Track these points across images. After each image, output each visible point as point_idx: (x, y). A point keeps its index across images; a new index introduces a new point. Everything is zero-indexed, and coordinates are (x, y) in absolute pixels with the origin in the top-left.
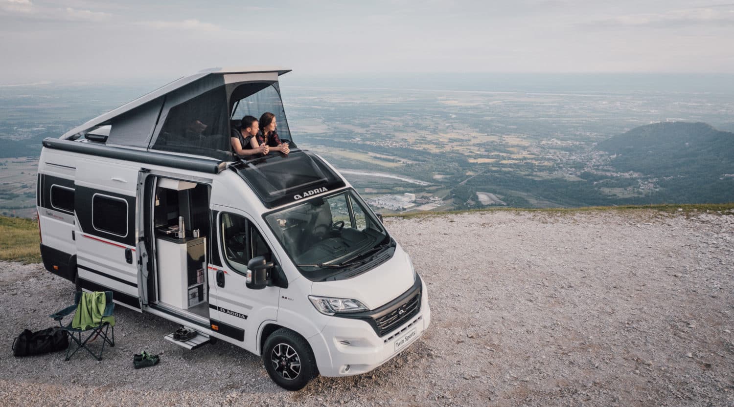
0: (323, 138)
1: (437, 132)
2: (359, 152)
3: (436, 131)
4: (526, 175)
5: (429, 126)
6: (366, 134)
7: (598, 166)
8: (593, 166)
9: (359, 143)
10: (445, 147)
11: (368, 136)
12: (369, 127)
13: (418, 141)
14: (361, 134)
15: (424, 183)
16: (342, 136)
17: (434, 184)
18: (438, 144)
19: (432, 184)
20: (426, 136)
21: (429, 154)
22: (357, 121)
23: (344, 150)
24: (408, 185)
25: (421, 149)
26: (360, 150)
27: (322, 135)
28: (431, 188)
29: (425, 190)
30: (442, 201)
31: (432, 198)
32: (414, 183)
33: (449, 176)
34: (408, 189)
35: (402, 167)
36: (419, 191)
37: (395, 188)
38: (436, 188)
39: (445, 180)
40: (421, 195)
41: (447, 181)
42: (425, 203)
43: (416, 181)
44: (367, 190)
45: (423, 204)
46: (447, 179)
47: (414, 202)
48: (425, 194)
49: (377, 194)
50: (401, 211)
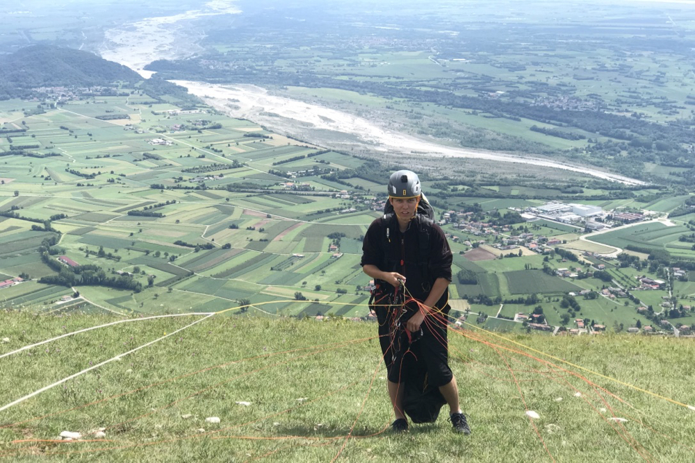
0: (433, 90)
1: (663, 83)
2: (502, 116)
3: (661, 80)
5: (648, 71)
6: (518, 82)
9: (503, 100)
10: (678, 113)
11: (523, 87)
12: (524, 69)
13: (624, 99)
14: (509, 84)
15: (629, 182)
16: (470, 86)
17: (651, 184)
18: (666, 106)
19: (647, 184)
20: (638, 90)
21: (644, 124)
22: (502, 59)
23: (474, 113)
24: (597, 184)
25: (628, 115)
26: (505, 114)
27: (431, 83)
28: (645, 193)
29: (633, 196)
30: (668, 217)
31: (646, 212)
32: (611, 182)
33: (681, 170)
34: (599, 192)
35: (588, 149)
36: (618, 197)
37: (570, 191)
38: (655, 191)
39: (674, 178)
40: (623, 204)
41: (679, 179)
42: (633, 221)
43: (615, 176)
44: (515, 192)
45: (627, 222)
46: (678, 175)
47: (609, 218)
48: (631, 203)
49: (535, 198)
50: (580, 233)
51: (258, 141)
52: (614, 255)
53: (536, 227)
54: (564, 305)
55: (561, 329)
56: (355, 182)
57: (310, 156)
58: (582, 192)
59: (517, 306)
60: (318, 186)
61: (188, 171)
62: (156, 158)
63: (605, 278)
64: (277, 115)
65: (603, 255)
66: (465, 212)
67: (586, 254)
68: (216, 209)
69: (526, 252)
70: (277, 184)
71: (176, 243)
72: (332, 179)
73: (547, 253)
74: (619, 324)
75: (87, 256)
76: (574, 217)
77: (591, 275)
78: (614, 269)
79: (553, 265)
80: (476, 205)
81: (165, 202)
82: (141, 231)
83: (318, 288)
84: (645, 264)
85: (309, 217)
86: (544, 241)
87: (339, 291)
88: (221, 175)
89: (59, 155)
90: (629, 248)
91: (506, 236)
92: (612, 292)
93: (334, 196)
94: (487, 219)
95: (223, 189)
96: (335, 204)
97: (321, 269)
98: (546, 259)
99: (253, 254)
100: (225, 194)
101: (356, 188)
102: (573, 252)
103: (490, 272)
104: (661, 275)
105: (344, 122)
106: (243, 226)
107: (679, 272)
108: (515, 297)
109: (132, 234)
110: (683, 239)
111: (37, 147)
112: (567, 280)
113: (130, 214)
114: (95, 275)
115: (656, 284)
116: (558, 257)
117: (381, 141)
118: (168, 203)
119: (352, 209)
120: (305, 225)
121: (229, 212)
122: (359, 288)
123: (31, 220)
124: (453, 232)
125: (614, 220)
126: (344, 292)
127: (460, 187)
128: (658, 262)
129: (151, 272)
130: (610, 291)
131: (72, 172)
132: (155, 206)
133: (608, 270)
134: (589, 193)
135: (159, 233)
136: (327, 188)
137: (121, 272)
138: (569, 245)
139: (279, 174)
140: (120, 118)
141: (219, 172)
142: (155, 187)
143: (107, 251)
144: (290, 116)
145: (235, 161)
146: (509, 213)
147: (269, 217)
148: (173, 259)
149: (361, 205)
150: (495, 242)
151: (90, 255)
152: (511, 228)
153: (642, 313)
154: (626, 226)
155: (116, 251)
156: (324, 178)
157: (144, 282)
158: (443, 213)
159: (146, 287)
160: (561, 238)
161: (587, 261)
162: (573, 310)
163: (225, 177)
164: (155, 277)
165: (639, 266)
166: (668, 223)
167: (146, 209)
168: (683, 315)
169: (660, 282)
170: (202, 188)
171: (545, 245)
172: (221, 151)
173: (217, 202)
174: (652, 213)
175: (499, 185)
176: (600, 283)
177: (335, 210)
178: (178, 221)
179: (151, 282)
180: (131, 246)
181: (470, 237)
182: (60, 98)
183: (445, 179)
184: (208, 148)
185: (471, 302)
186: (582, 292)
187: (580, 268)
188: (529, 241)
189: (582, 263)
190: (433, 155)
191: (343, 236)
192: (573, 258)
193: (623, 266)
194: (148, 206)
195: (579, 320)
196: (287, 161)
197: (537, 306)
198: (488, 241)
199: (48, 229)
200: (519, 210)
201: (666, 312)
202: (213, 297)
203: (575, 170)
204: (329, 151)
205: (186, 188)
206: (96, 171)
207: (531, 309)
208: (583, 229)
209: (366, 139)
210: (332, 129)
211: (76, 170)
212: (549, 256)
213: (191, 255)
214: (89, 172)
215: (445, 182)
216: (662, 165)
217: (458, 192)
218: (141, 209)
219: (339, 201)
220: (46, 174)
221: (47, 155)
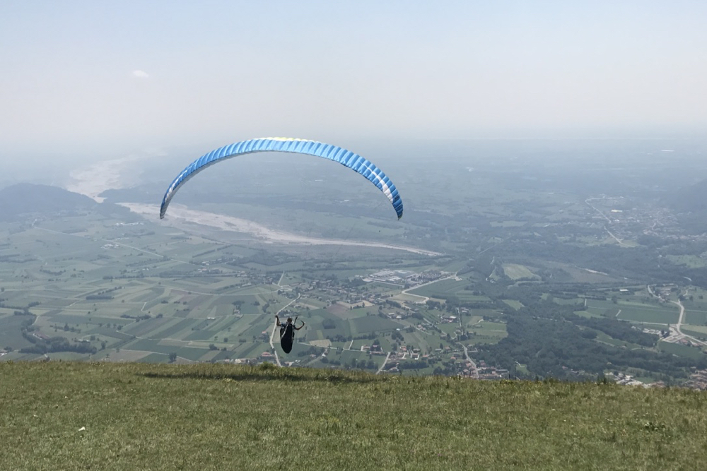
1: (449, 190)
4: (566, 241)
7: (662, 227)
8: (655, 228)
9: (349, 205)
10: (460, 208)
11: (361, 197)
13: (426, 202)
14: (352, 195)
15: (431, 254)
16: (326, 197)
17: (445, 254)
18: (451, 204)
19: (443, 255)
20: (434, 195)
21: (439, 216)
23: (330, 215)
24: (412, 257)
25: (429, 211)
26: (350, 215)
28: (440, 260)
29: (434, 263)
30: (457, 275)
31: (443, 273)
32: (420, 254)
33: (464, 244)
34: (413, 262)
35: (405, 234)
36: (425, 264)
37: (394, 262)
38: (448, 259)
39: (459, 250)
40: (428, 269)
41: (463, 250)
42: (435, 279)
43: (423, 251)
44: (359, 264)
45: (431, 280)
46: (462, 248)
47: (420, 278)
48: (434, 268)
49: (372, 268)
50: (402, 290)
51: (181, 241)
52: (424, 302)
53: (373, 287)
54: (394, 338)
55: (392, 354)
56: (251, 265)
57: (219, 249)
58: (402, 262)
59: (362, 340)
60: (225, 270)
61: (131, 265)
62: (107, 258)
63: (419, 317)
64: (195, 223)
65: (417, 303)
66: (326, 280)
67: (406, 302)
68: (151, 291)
69: (367, 304)
70: (195, 270)
71: (122, 317)
72: (234, 264)
73: (381, 304)
74: (429, 347)
75: (56, 331)
76: (398, 278)
77: (410, 316)
78: (424, 311)
79: (385, 311)
80: (333, 275)
81: (113, 287)
82: (96, 310)
83: (226, 340)
84: (444, 306)
85: (219, 291)
86: (378, 296)
87: (241, 341)
88: (155, 267)
89: (35, 260)
90: (434, 297)
91: (354, 295)
92: (424, 327)
93: (236, 276)
94: (341, 284)
95: (156, 276)
96: (238, 281)
97: (227, 327)
98: (381, 308)
99: (178, 320)
100: (158, 279)
101: (252, 269)
102: (397, 301)
103: (344, 319)
104: (455, 313)
105: (242, 225)
106: (171, 301)
107: (465, 310)
108: (361, 335)
109: (89, 313)
110: (467, 289)
111: (18, 255)
112: (394, 320)
113: (88, 298)
114: (62, 344)
115: (451, 319)
116: (388, 306)
117: (268, 237)
118: (116, 289)
119: (249, 284)
120: (216, 296)
121: (161, 291)
122: (254, 337)
123: (13, 308)
124: (318, 294)
125: (424, 278)
126: (245, 341)
127: (323, 264)
128: (452, 305)
129: (103, 338)
130: (422, 325)
131: (45, 272)
132: (107, 292)
133: (420, 312)
134: (406, 262)
135: (110, 311)
136: (231, 271)
137: (81, 340)
138: (395, 297)
139: (196, 264)
140: (81, 231)
141: (153, 265)
142: (106, 278)
143: (70, 326)
144: (204, 224)
145: (165, 257)
146: (355, 279)
147: (190, 293)
148: (120, 328)
149: (255, 281)
150: (346, 299)
151: (58, 330)
152: (357, 289)
153: (444, 338)
154: (431, 282)
155: (78, 325)
156: (229, 264)
157: (99, 346)
158: (312, 282)
159: (100, 350)
160: (390, 293)
161: (407, 307)
162: (400, 340)
163: (158, 268)
164: (107, 342)
165: (441, 308)
166: (457, 279)
167: (99, 294)
168: (469, 338)
169: (454, 317)
170: (141, 276)
171: (379, 299)
172: (155, 250)
173: (152, 286)
174: (446, 273)
175: (348, 261)
176: (416, 320)
177: (237, 285)
178: (123, 301)
179: (103, 347)
180: (89, 320)
181: (330, 296)
182: (36, 220)
183: (312, 259)
184: (145, 248)
185: (332, 340)
186: (405, 328)
187: (402, 312)
188: (369, 296)
189: (404, 309)
190: (304, 244)
191: (244, 302)
192: (398, 306)
193: (430, 309)
194: (101, 292)
195: (403, 347)
196: (202, 254)
197: (375, 339)
198: (341, 299)
199: (27, 313)
200: (361, 276)
201: (458, 337)
202: (151, 353)
203: (397, 248)
204: (232, 245)
205: (129, 277)
206: (62, 270)
207: (372, 341)
208: (403, 286)
209: (258, 236)
210: (234, 230)
211: (48, 269)
212: (382, 306)
213: (134, 324)
214: (58, 270)
215: (312, 261)
216: (452, 242)
217: (321, 267)
218: (96, 294)
219: (240, 279)
220: (25, 275)
221: (26, 261)
